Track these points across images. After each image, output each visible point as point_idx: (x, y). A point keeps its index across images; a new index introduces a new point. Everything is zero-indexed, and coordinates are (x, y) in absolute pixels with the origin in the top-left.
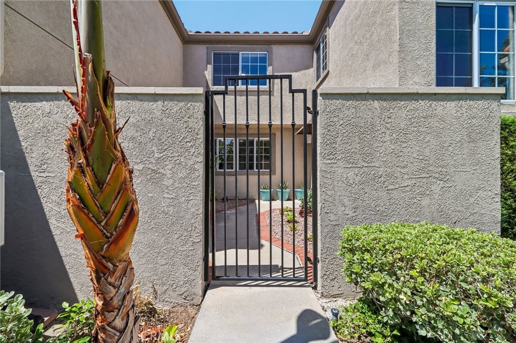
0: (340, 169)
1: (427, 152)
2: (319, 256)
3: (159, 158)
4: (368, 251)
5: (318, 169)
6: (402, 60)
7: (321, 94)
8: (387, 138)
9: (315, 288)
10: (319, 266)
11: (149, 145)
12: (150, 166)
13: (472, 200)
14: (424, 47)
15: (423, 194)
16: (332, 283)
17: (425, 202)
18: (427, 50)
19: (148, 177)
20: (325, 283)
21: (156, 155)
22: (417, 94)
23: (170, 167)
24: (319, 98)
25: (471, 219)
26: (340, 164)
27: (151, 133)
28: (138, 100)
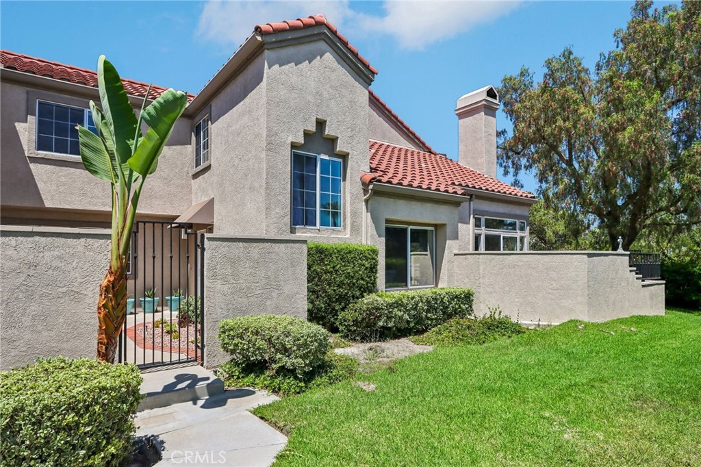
0: (219, 285)
1: (269, 273)
2: (205, 343)
3: (81, 283)
4: (232, 330)
5: (205, 286)
6: (268, 195)
7: (207, 238)
8: (247, 265)
9: (202, 365)
10: (205, 350)
11: (72, 273)
12: (73, 289)
13: (293, 300)
14: (283, 186)
15: (267, 298)
16: (214, 359)
17: (269, 302)
18: (284, 189)
19: (72, 297)
20: (209, 360)
21: (79, 280)
22: (264, 239)
23: (91, 289)
24: (206, 240)
25: (293, 310)
26: (219, 282)
27: (74, 263)
28: (62, 237)
